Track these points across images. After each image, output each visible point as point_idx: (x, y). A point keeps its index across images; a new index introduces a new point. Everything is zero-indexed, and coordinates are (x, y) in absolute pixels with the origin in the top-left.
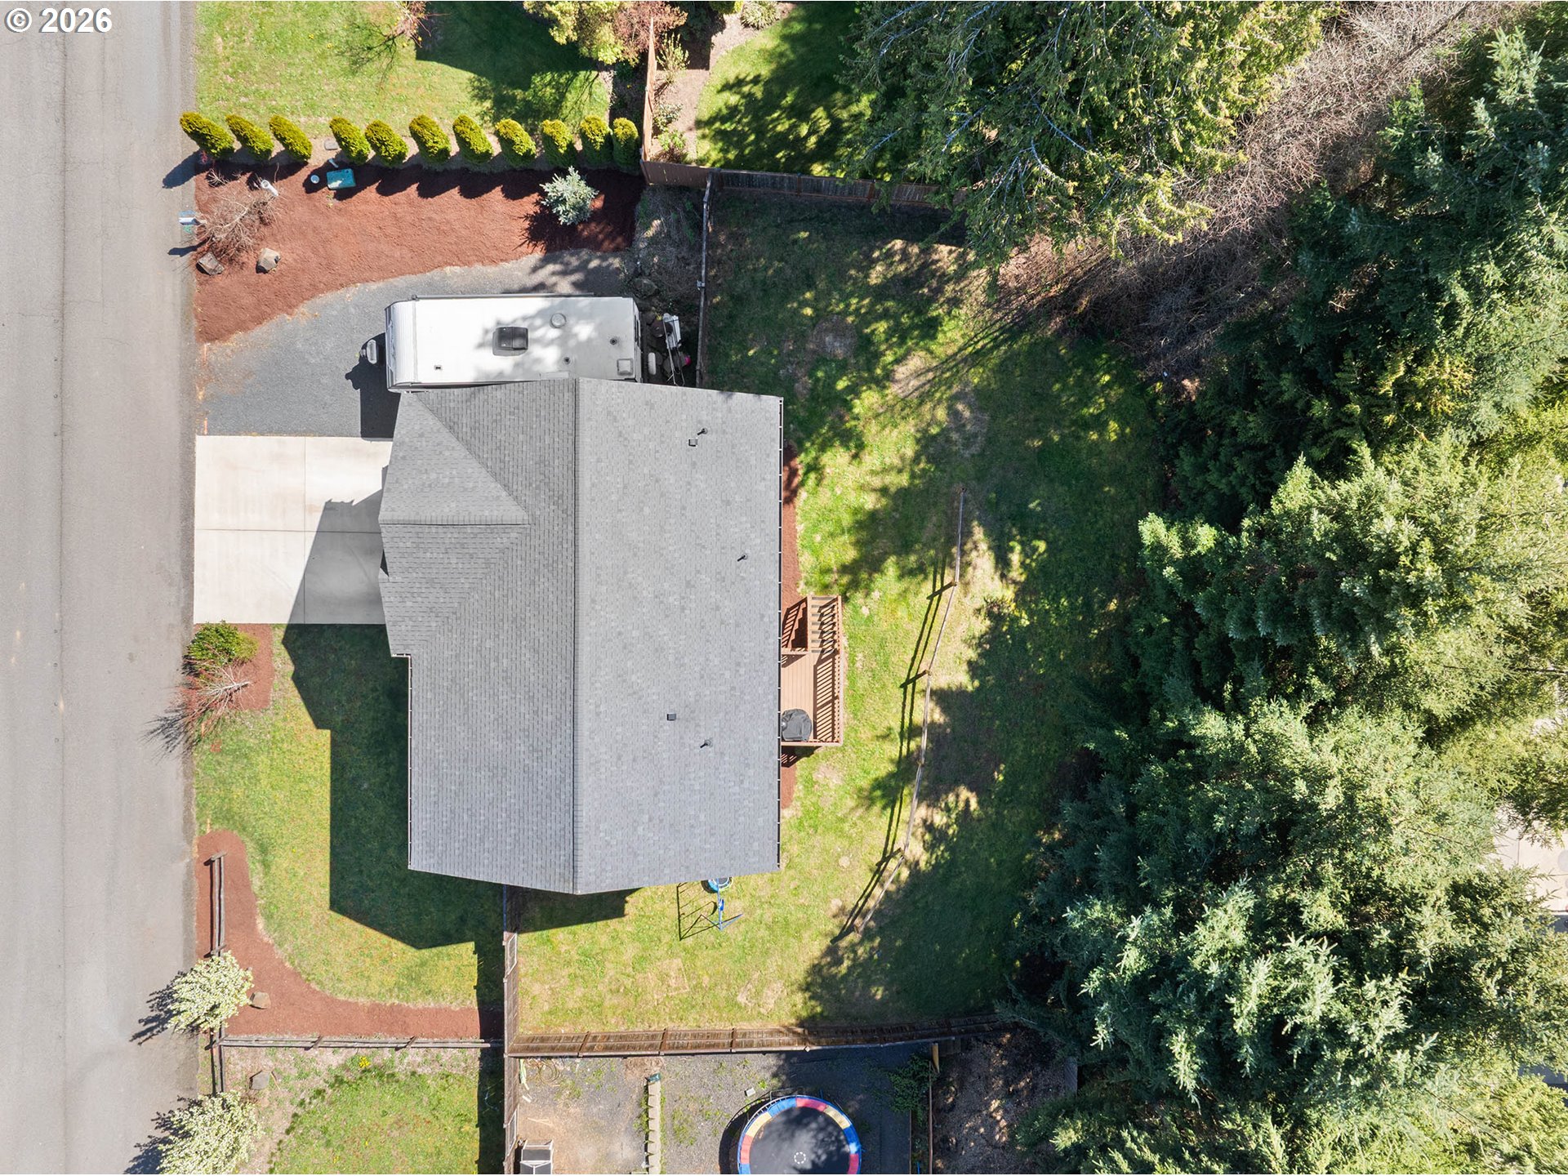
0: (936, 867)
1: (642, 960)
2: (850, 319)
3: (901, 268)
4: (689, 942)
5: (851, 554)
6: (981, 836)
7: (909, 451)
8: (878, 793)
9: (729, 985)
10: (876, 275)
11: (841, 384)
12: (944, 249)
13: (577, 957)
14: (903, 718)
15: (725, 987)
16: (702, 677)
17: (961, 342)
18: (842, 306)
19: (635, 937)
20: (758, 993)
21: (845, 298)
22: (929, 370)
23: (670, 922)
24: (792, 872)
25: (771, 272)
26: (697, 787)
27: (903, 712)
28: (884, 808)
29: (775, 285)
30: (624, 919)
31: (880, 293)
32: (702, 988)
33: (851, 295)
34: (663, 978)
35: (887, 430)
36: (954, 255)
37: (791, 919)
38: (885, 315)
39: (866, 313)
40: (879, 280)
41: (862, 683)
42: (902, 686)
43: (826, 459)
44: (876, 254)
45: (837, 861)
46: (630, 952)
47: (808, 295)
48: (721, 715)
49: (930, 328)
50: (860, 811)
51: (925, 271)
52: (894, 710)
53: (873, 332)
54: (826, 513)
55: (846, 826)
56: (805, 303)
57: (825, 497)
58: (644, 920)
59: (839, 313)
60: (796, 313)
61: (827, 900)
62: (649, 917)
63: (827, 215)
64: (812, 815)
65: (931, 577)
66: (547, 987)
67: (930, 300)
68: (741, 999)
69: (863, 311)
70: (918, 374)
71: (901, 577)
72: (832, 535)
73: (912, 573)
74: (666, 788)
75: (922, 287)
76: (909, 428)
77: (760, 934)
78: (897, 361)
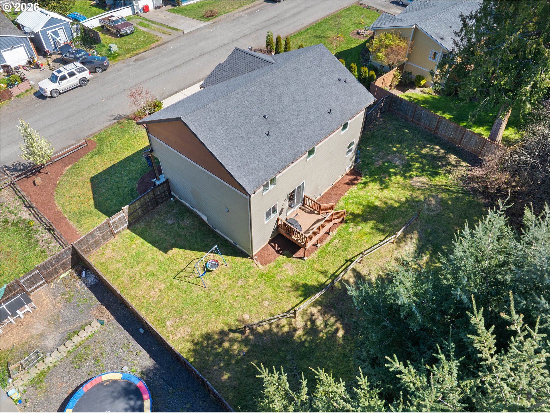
0: (302, 343)
1: (152, 275)
2: (407, 158)
3: (435, 153)
4: (176, 282)
5: (358, 212)
6: (334, 353)
7: (403, 199)
8: (302, 289)
9: (171, 312)
10: (424, 151)
11: (392, 170)
12: (453, 156)
13: (134, 253)
14: (337, 271)
15: (168, 311)
16: (286, 120)
17: (445, 184)
18: (407, 153)
19: (160, 264)
20: (178, 326)
21: (410, 151)
22: (427, 184)
23: (177, 269)
24: (241, 290)
25: (389, 135)
26: (252, 140)
27: (339, 269)
28: (301, 296)
29: (388, 138)
30: (164, 254)
31: (423, 156)
32: (160, 304)
33: (413, 152)
34: (151, 287)
35: (400, 189)
36: (456, 159)
37: (223, 306)
38: (421, 162)
39: (414, 159)
40: (425, 153)
41: (330, 249)
42: (346, 260)
43: (371, 184)
44: (428, 146)
45: (263, 301)
46: (152, 268)
47: (398, 145)
48: (281, 135)
49: (435, 174)
50: (290, 289)
51: (443, 158)
52: (336, 266)
53: (414, 165)
54: (358, 197)
55: (279, 291)
56: (396, 147)
57: (363, 193)
58: (170, 261)
59: (405, 154)
60: (390, 148)
61: (244, 312)
62: (173, 261)
63: (418, 131)
64: (269, 276)
65: (386, 235)
66: (112, 254)
67: (440, 167)
68: (168, 323)
69: (414, 158)
70: (422, 183)
71: (372, 228)
72: (356, 203)
73: (379, 230)
74: (242, 129)
75: (440, 161)
76: (408, 194)
77: (204, 301)
78: (417, 176)
